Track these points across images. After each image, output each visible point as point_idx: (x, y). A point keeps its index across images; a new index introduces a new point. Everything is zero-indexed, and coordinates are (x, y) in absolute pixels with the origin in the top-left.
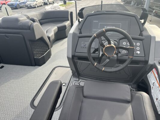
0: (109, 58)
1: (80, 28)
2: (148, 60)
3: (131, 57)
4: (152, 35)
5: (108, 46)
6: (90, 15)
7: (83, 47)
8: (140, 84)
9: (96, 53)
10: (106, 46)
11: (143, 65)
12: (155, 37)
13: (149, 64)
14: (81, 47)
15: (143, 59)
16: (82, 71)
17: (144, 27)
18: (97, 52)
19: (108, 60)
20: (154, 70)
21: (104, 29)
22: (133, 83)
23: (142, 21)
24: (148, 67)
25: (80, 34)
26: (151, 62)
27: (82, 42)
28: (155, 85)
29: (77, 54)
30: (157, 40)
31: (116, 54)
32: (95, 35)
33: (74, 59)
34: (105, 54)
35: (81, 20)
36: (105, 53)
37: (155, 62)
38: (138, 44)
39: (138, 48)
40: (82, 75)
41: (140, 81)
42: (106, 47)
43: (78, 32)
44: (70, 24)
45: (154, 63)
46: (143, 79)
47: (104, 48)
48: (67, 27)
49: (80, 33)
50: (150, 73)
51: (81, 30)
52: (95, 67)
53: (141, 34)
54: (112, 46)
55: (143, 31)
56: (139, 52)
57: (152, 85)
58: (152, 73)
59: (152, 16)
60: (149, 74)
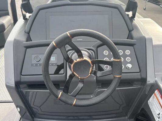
0: (82, 81)
1: (27, 31)
2: (145, 77)
3: (118, 76)
4: (146, 37)
5: (78, 60)
6: (44, 7)
7: (36, 65)
8: (140, 118)
9: (60, 73)
10: (75, 61)
11: (139, 86)
12: (151, 40)
13: (148, 83)
14: (32, 65)
15: (137, 76)
16: (40, 107)
17: (133, 23)
18: (62, 71)
19: (80, 85)
20: (156, 92)
21: (68, 33)
22: (128, 117)
23: (130, 14)
24: (148, 88)
25: (27, 41)
26: (150, 80)
27: (34, 56)
28: (161, 118)
29: (24, 79)
30: (155, 43)
31: (93, 73)
32: (54, 44)
33: (20, 88)
34: (75, 75)
35: (28, 15)
36: (75, 73)
37: (156, 79)
38: (128, 52)
39: (128, 59)
40: (39, 114)
41: (139, 112)
42: (76, 63)
43: (23, 39)
44: (12, 22)
45: (156, 81)
46: (143, 109)
47: (72, 65)
48: (6, 27)
49: (29, 39)
50: (152, 97)
51: (29, 33)
52: (60, 99)
53: (130, 36)
54: (85, 60)
55: (133, 30)
56: (130, 66)
57: (157, 118)
58: (155, 97)
59: (146, 3)
60: (151, 99)
